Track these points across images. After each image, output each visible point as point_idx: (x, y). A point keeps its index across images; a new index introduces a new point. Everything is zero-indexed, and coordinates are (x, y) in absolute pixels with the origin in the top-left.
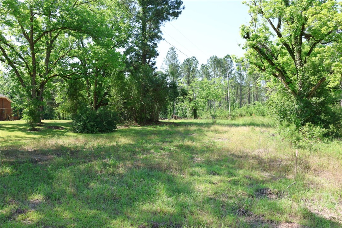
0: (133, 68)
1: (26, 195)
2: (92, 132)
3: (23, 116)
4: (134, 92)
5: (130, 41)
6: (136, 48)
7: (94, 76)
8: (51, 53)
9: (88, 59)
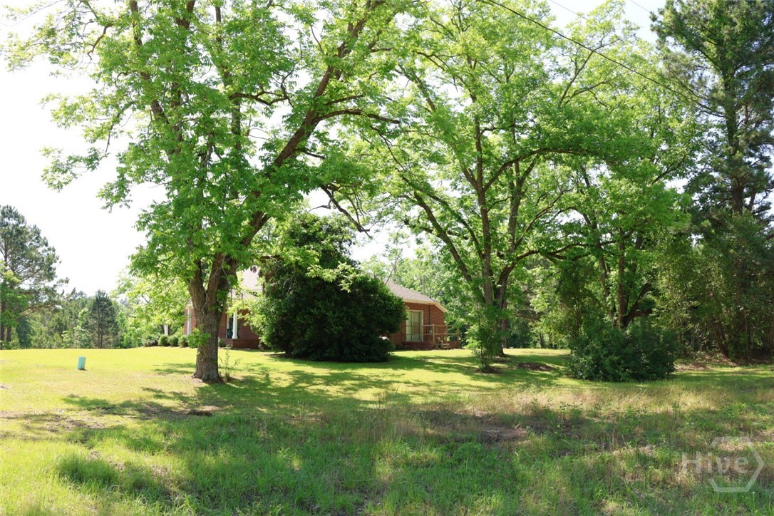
0: (710, 224)
1: (466, 511)
2: (616, 379)
3: (467, 341)
4: (717, 282)
5: (699, 159)
6: (716, 175)
7: (617, 250)
8: (520, 207)
9: (601, 213)
